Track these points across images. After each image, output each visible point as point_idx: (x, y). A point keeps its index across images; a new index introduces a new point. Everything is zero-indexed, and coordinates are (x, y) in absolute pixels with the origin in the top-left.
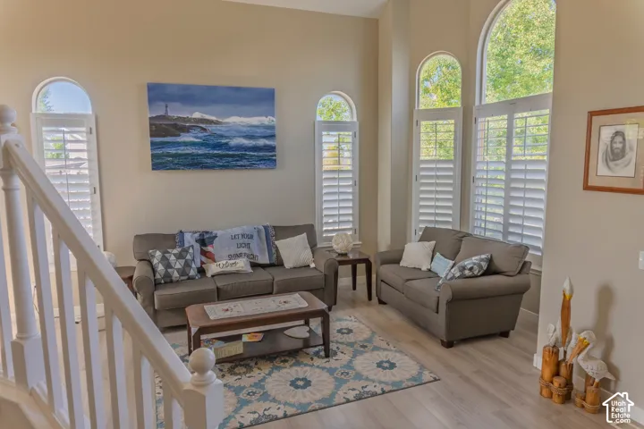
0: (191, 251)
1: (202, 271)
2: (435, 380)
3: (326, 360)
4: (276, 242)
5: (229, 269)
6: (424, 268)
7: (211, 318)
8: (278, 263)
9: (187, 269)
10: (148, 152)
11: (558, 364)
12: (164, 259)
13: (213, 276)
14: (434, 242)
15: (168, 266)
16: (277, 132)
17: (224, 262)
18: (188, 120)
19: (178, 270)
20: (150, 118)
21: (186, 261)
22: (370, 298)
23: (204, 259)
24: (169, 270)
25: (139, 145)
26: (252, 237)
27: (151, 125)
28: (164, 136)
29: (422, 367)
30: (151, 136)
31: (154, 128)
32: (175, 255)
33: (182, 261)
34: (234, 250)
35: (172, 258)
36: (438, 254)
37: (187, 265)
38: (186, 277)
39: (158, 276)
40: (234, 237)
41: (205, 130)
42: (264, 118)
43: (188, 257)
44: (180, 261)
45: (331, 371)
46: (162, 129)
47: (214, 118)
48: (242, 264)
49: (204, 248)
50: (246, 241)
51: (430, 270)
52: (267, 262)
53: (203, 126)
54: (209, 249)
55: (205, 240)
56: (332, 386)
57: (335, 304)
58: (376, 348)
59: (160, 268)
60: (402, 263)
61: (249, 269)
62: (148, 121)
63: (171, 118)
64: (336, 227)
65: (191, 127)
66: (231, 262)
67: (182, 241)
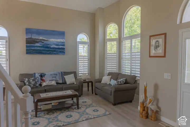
0: (37, 78)
1: (41, 85)
2: (110, 114)
3: (78, 110)
4: (64, 76)
5: (49, 84)
6: (108, 83)
7: (42, 97)
8: (65, 83)
10: (25, 48)
11: (144, 107)
12: (29, 81)
13: (44, 86)
14: (111, 76)
15: (30, 83)
16: (65, 44)
17: (48, 82)
18: (38, 39)
19: (33, 84)
20: (26, 38)
21: (36, 82)
22: (93, 93)
23: (41, 81)
25: (21, 45)
26: (57, 75)
27: (26, 40)
28: (31, 44)
30: (26, 44)
31: (27, 41)
33: (34, 82)
34: (51, 79)
35: (31, 81)
36: (112, 79)
37: (36, 83)
38: (35, 87)
40: (51, 75)
41: (43, 42)
42: (61, 40)
43: (36, 80)
44: (33, 81)
45: (79, 113)
46: (29, 42)
47: (46, 39)
48: (53, 83)
50: (55, 76)
51: (109, 84)
52: (61, 82)
53: (43, 41)
54: (43, 78)
55: (42, 76)
56: (78, 117)
57: (82, 95)
58: (93, 106)
59: (27, 84)
60: (102, 82)
61: (56, 84)
62: (25, 39)
63: (33, 39)
64: (83, 72)
65: (39, 42)
66: (50, 82)
67: (35, 76)
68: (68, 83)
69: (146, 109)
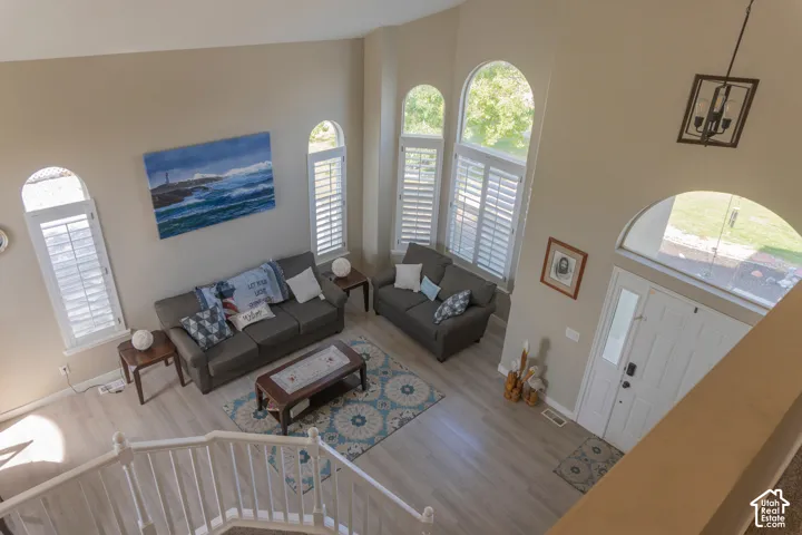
1: (231, 326)
3: (365, 393)
4: (287, 281)
5: (256, 320)
6: (416, 291)
7: (287, 391)
8: (291, 298)
9: (222, 331)
10: (153, 223)
11: (516, 383)
12: (201, 328)
13: (243, 330)
14: (420, 265)
15: (207, 333)
16: (274, 174)
18: (190, 183)
19: (216, 334)
20: (153, 191)
21: (219, 324)
22: (367, 309)
26: (265, 282)
27: (153, 197)
28: (170, 204)
29: (431, 387)
30: (156, 207)
31: (156, 198)
32: (207, 319)
33: (216, 325)
34: (254, 299)
35: (207, 324)
36: (426, 277)
37: (221, 327)
38: (224, 339)
39: (201, 345)
40: (251, 287)
41: (206, 189)
42: (261, 164)
43: (219, 319)
45: (373, 404)
46: (164, 198)
47: (214, 176)
48: (265, 312)
49: (225, 301)
50: (262, 287)
51: (420, 292)
52: (280, 299)
54: (229, 300)
55: (224, 292)
56: (380, 418)
58: (395, 374)
59: (201, 337)
60: (396, 285)
61: (271, 315)
62: (150, 195)
63: (172, 186)
64: (329, 245)
65: (192, 190)
66: (255, 311)
67: (204, 300)
68: (301, 298)
69: (518, 385)
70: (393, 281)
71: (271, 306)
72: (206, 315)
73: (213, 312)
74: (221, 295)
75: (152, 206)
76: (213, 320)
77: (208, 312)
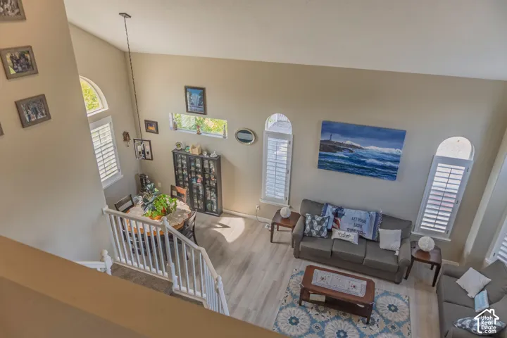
0: (327, 221)
1: (330, 232)
4: (380, 230)
5: (345, 238)
6: (470, 296)
8: (376, 241)
9: (321, 232)
10: (317, 159)
12: (311, 223)
13: (334, 239)
14: (490, 280)
15: (312, 228)
16: (402, 159)
17: (343, 232)
18: (340, 144)
19: (316, 231)
20: (321, 141)
21: (322, 227)
22: (433, 285)
23: (334, 224)
24: (312, 230)
25: (311, 153)
26: (365, 222)
27: (321, 144)
28: (328, 152)
30: (320, 150)
31: (322, 146)
32: (317, 222)
33: (320, 227)
34: (352, 227)
35: (315, 223)
36: (485, 291)
37: (322, 230)
38: (319, 236)
39: (306, 232)
40: (354, 219)
41: (352, 151)
42: (394, 149)
43: (324, 225)
45: (363, 335)
46: (326, 147)
47: (359, 146)
48: (353, 237)
49: (336, 218)
50: (361, 223)
51: (472, 298)
52: (370, 237)
53: (351, 149)
54: (339, 219)
55: (338, 214)
58: (399, 333)
59: (308, 227)
61: (356, 242)
62: (319, 142)
63: (332, 142)
64: (432, 226)
65: (344, 149)
66: (347, 233)
67: (325, 212)
68: (383, 245)
70: (458, 277)
71: (360, 237)
72: (319, 219)
73: (323, 220)
74: (336, 214)
75: (319, 149)
76: (319, 223)
77: (321, 218)
